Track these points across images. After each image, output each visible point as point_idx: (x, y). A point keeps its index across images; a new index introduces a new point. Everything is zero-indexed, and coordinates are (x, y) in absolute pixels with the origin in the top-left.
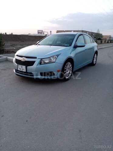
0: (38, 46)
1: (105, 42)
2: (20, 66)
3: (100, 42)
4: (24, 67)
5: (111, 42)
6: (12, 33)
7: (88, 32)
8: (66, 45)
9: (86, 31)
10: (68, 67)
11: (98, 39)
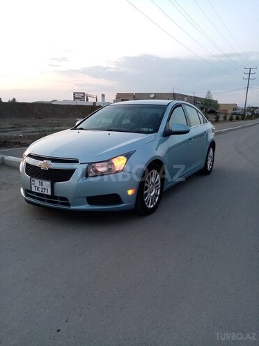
0: (80, 131)
1: (225, 118)
2: (37, 182)
3: (215, 120)
4: (47, 184)
5: (237, 119)
6: (14, 99)
7: (186, 96)
8: (147, 130)
9: (183, 95)
10: (152, 180)
11: (208, 112)
